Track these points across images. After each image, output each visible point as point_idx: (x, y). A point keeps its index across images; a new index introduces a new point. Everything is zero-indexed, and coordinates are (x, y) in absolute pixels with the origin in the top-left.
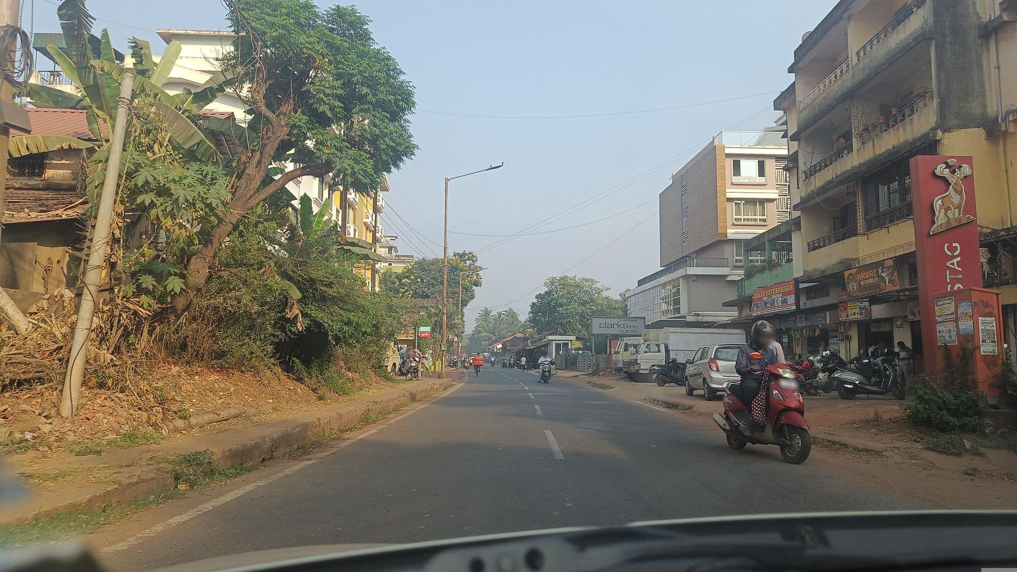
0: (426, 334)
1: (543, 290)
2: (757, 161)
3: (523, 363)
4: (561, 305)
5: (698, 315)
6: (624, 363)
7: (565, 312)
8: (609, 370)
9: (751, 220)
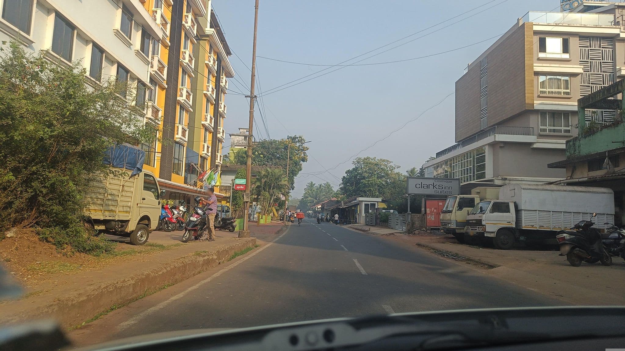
0: (242, 187)
1: (351, 167)
2: (562, 38)
3: (337, 219)
4: (364, 178)
5: (506, 179)
6: (458, 223)
7: (367, 183)
8: (424, 229)
9: (555, 93)
